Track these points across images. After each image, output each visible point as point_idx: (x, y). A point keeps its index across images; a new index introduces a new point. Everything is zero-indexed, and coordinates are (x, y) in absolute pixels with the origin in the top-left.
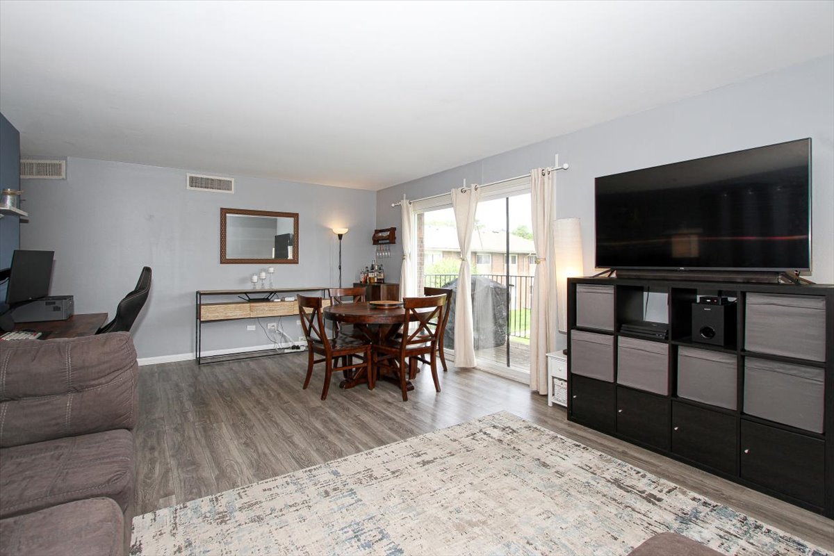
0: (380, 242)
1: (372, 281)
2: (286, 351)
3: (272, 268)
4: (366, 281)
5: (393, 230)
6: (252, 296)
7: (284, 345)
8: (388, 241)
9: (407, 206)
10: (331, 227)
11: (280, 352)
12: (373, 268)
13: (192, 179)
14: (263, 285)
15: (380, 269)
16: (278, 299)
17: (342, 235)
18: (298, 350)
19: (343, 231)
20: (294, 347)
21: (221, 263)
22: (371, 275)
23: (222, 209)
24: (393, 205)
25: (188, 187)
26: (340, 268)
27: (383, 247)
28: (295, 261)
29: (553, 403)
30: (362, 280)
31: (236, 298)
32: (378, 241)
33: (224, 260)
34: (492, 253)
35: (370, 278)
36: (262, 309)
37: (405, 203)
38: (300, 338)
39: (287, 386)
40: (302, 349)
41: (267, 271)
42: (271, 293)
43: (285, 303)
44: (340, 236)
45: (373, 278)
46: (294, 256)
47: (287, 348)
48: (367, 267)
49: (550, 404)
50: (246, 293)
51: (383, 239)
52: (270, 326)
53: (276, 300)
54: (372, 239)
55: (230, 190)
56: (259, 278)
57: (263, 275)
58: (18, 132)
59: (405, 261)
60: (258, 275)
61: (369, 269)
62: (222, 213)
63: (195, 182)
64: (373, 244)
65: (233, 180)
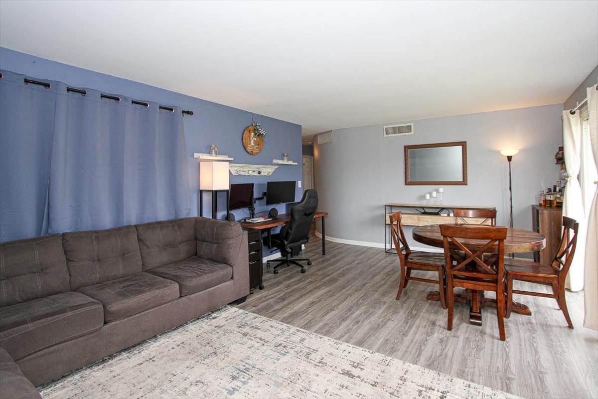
6: (427, 210)
10: (498, 149)
17: (511, 157)
41: (437, 191)
50: (423, 208)
54: (554, 158)
55: (410, 131)
56: (431, 196)
57: (434, 194)
58: (301, 126)
59: (568, 183)
60: (431, 194)
61: (552, 191)
62: (405, 149)
63: (389, 131)
64: (556, 164)
65: (412, 125)
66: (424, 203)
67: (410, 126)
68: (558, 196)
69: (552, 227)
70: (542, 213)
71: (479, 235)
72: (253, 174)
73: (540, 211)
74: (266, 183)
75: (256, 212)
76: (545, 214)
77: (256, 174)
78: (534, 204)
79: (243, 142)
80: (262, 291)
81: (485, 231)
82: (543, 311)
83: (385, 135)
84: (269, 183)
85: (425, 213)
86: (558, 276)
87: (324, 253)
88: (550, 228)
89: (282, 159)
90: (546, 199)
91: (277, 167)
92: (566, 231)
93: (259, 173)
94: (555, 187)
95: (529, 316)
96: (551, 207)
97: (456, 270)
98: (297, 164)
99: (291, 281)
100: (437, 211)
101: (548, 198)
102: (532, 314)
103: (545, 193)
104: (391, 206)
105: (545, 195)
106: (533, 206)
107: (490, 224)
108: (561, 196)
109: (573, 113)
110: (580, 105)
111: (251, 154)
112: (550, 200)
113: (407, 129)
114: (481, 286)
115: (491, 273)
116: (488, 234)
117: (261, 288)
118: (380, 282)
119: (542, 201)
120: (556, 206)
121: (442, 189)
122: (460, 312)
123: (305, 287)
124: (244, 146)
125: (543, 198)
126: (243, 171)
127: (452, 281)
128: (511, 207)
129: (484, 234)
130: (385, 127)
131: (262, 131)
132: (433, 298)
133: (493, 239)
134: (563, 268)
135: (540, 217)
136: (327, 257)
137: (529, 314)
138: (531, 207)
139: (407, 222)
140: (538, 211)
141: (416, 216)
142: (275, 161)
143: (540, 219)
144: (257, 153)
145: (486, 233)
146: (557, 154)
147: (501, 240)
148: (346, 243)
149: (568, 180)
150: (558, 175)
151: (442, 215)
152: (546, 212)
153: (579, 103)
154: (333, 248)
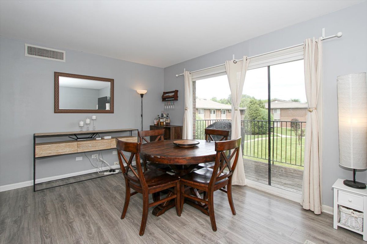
0: (166, 100)
1: (162, 124)
2: (106, 174)
3: (94, 116)
4: (158, 124)
5: (176, 92)
7: (104, 169)
8: (173, 99)
9: (188, 76)
11: (101, 175)
12: (162, 116)
13: (29, 48)
14: (88, 128)
15: (167, 116)
16: (99, 137)
18: (114, 173)
19: (144, 92)
20: (111, 171)
21: (55, 112)
22: (161, 120)
23: (55, 73)
24: (177, 76)
25: (26, 54)
26: (142, 116)
27: (169, 103)
28: (111, 111)
29: (339, 227)
30: (156, 123)
32: (165, 99)
33: (57, 110)
34: (205, 109)
35: (161, 122)
36: (87, 146)
37: (186, 73)
38: (115, 163)
39: (106, 216)
40: (117, 171)
42: (94, 134)
43: (105, 141)
44: (142, 95)
45: (163, 122)
46: (110, 108)
47: (106, 171)
48: (158, 116)
49: (335, 227)
51: (169, 97)
52: (93, 157)
53: (97, 139)
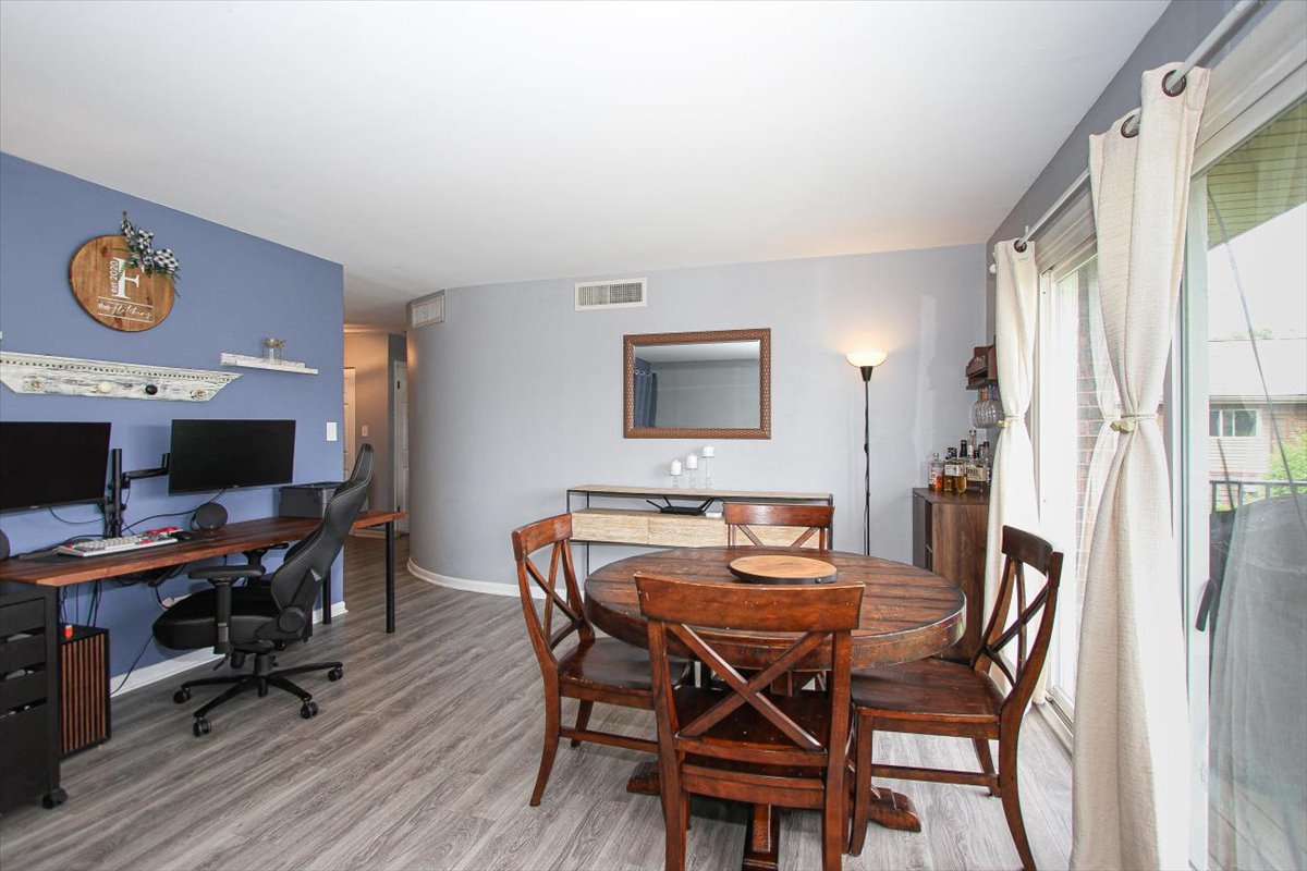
0: (981, 380)
6: (675, 503)
12: (965, 450)
13: (582, 291)
14: (692, 480)
15: (978, 455)
17: (871, 368)
19: (874, 359)
21: (625, 436)
23: (626, 337)
25: (577, 306)
26: (867, 449)
28: (763, 433)
30: (933, 482)
31: (642, 504)
33: (629, 431)
35: (950, 478)
41: (700, 453)
44: (867, 371)
45: (959, 479)
46: (761, 422)
50: (666, 497)
54: (965, 374)
55: (639, 299)
56: (685, 467)
57: (693, 461)
58: (341, 266)
59: (1004, 433)
60: (684, 461)
61: (958, 454)
62: (625, 343)
63: (587, 296)
64: (967, 388)
65: (644, 282)
66: (667, 486)
67: (640, 285)
68: (972, 466)
69: (963, 546)
70: (941, 511)
71: (766, 614)
72: (122, 392)
73: (935, 507)
74: (170, 423)
75: (128, 517)
76: (948, 511)
77: (137, 393)
78: (919, 486)
79: (71, 284)
80: (55, 813)
81: (787, 600)
82: (951, 805)
83: (578, 308)
84: (178, 425)
85: (669, 511)
86: (1000, 715)
87: (390, 628)
88: (958, 549)
89: (263, 355)
90: (943, 473)
91: (235, 376)
92: (1012, 567)
93: (152, 390)
94: (964, 445)
95: (914, 835)
96: (954, 492)
97: (693, 738)
98: (316, 372)
99: (205, 752)
100: (698, 504)
101: (950, 471)
102: (924, 825)
103: (942, 459)
104: (588, 494)
105: (943, 465)
106: (914, 490)
107: (817, 547)
108: (978, 466)
109: (1021, 249)
110: (1033, 231)
111: (111, 328)
112: (953, 477)
113: (630, 293)
114: (772, 790)
115: (803, 744)
116: (798, 612)
117: (49, 804)
118: (510, 726)
119: (935, 479)
120: (967, 491)
121: (710, 447)
122: (717, 841)
123: (238, 778)
124: (75, 295)
125: (937, 472)
126: (69, 382)
127: (681, 772)
128: (868, 495)
129: (785, 612)
130: (578, 286)
131: (163, 259)
132: (647, 789)
133: (816, 627)
134: (1013, 692)
135: (934, 520)
136: (396, 638)
137: (915, 827)
138: (910, 494)
139: (621, 534)
140: (929, 505)
141: (644, 519)
142: (227, 358)
143: (934, 527)
144: (143, 329)
145: (791, 605)
146: (970, 364)
147: (842, 632)
148: (475, 590)
149: (1006, 425)
150: (970, 415)
151: (708, 515)
152: (948, 508)
153: (1031, 227)
154: (431, 607)
